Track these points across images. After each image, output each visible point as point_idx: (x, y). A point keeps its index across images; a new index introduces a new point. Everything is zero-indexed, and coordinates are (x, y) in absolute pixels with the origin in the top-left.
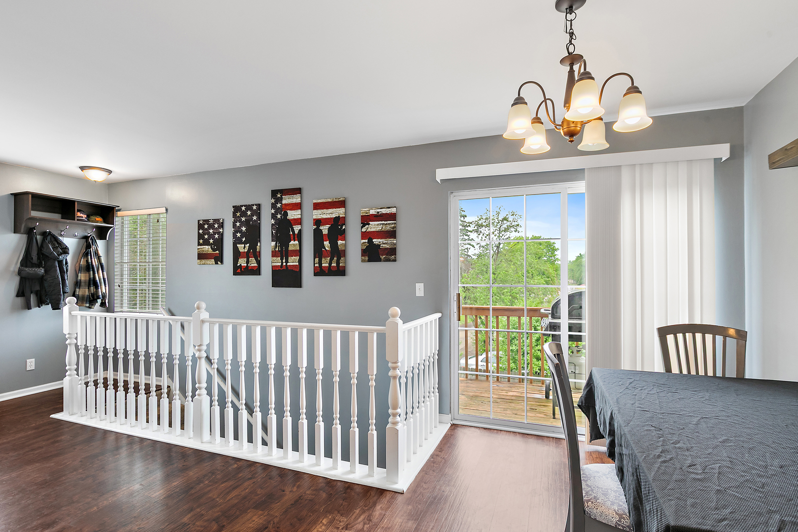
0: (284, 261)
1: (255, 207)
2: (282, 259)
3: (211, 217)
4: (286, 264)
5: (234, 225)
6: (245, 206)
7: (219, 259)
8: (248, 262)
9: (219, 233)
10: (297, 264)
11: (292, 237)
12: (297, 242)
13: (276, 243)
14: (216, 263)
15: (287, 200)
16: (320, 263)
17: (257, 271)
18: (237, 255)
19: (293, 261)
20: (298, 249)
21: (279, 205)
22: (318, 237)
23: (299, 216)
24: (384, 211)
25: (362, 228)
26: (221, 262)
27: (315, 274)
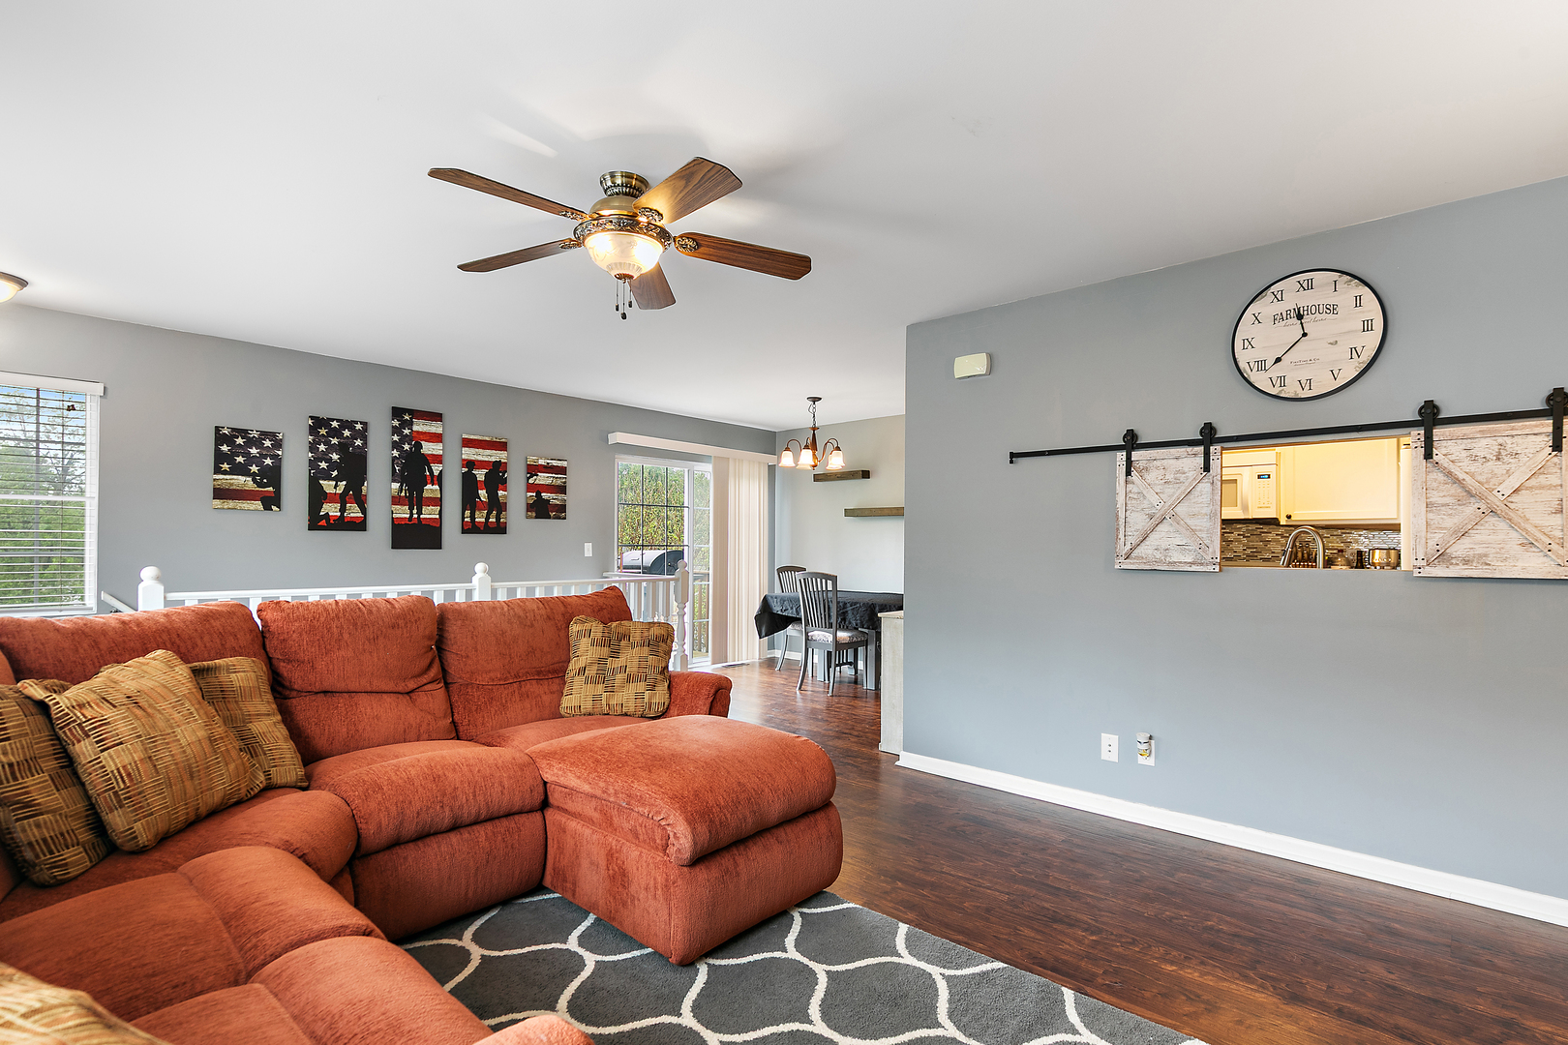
0: (415, 511)
1: (359, 427)
2: (411, 509)
3: (255, 425)
4: (419, 516)
5: (313, 448)
6: (338, 421)
7: (272, 501)
8: (343, 510)
9: (275, 457)
10: (438, 517)
11: (429, 479)
12: (437, 487)
13: (402, 486)
14: (267, 508)
15: (419, 426)
16: (473, 517)
17: (360, 525)
18: (317, 497)
19: (429, 513)
20: (439, 496)
21: (407, 431)
22: (469, 485)
23: (441, 452)
24: (555, 463)
25: (528, 478)
26: (279, 508)
27: (464, 531)
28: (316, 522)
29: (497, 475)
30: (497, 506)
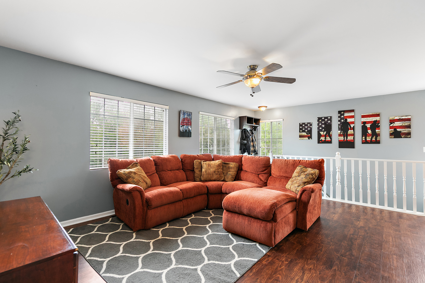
0: (345, 138)
1: (329, 118)
2: (344, 137)
3: (306, 122)
4: (347, 139)
5: (318, 125)
6: (324, 117)
7: (310, 137)
8: (325, 138)
9: (310, 128)
10: (353, 139)
11: (350, 129)
12: (352, 131)
13: (341, 131)
14: (309, 139)
15: (346, 115)
16: (366, 139)
17: (330, 142)
18: (319, 136)
19: (350, 138)
20: (353, 133)
21: (342, 117)
22: (364, 129)
23: (354, 121)
24: (403, 118)
25: (390, 124)
26: (311, 139)
27: (363, 143)
28: (320, 142)
29: (375, 125)
30: (375, 134)
